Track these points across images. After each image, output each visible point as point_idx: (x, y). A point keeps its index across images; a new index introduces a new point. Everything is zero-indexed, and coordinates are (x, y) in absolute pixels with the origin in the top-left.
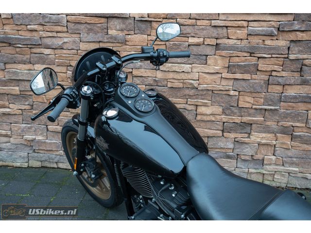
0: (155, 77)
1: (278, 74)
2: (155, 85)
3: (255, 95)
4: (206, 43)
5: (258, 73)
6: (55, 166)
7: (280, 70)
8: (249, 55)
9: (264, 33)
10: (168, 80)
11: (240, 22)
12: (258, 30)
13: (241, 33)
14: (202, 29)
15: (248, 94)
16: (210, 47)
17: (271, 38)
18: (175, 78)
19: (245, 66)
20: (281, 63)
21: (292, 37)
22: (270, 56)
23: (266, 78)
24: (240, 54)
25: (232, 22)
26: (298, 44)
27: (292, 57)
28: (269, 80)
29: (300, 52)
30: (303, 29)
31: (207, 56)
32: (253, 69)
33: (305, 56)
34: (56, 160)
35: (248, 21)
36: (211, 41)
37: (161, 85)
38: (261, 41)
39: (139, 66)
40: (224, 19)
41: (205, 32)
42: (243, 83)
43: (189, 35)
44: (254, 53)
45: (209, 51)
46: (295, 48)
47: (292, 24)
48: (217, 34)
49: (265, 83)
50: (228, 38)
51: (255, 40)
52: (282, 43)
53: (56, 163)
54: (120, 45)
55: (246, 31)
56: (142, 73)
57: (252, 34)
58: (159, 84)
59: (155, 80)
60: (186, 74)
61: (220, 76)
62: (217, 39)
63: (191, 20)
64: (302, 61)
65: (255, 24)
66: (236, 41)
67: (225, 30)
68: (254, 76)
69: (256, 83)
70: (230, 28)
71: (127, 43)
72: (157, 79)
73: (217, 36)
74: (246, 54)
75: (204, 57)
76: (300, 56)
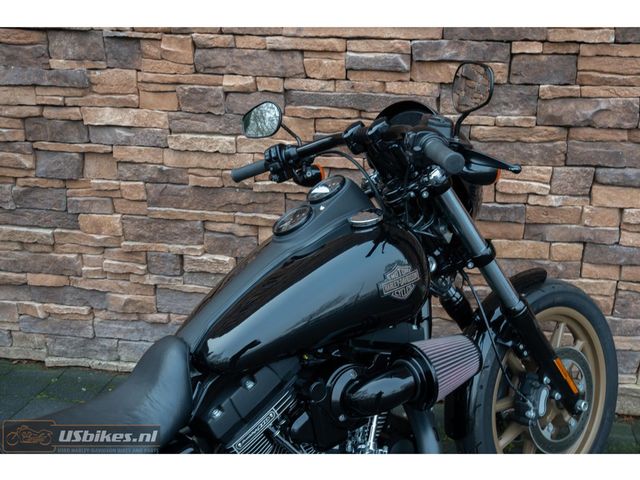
0: (162, 164)
2: (164, 181)
4: (261, 89)
8: (356, 114)
9: (379, 66)
10: (190, 171)
11: (326, 41)
12: (368, 60)
13: (333, 65)
14: (250, 56)
16: (273, 97)
17: (398, 77)
24: (334, 112)
25: (311, 41)
30: (461, 58)
35: (347, 39)
36: (270, 83)
37: (175, 181)
38: (377, 84)
39: (123, 139)
40: (292, 33)
41: (254, 62)
43: (224, 71)
44: (364, 111)
47: (437, 47)
48: (282, 67)
50: (307, 77)
51: (364, 82)
52: (422, 88)
54: (79, 92)
55: (342, 62)
56: (132, 154)
57: (355, 67)
58: (172, 179)
59: (161, 170)
62: (284, 78)
63: (222, 37)
65: (360, 45)
66: (323, 84)
67: (298, 58)
70: (309, 55)
71: (95, 88)
72: (165, 168)
73: (282, 72)
74: (348, 114)
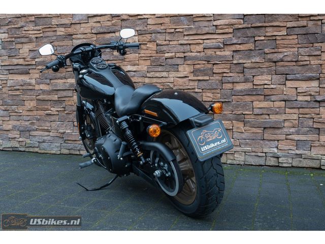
1: (228, 75)
3: (213, 91)
4: (177, 56)
5: (214, 75)
6: (78, 153)
7: (228, 72)
8: (206, 62)
11: (197, 41)
12: (210, 45)
13: (199, 48)
14: (174, 47)
15: (209, 91)
16: (180, 59)
17: (220, 50)
18: (157, 82)
19: (204, 70)
20: (229, 67)
21: (234, 48)
22: (221, 62)
23: (220, 78)
24: (200, 62)
25: (193, 41)
26: (239, 53)
27: (235, 62)
28: (222, 80)
29: (240, 58)
30: (239, 42)
31: (178, 65)
32: (210, 72)
33: (244, 61)
34: (78, 148)
35: (203, 40)
36: (180, 55)
38: (213, 52)
40: (187, 39)
41: (175, 49)
42: (204, 83)
43: (165, 52)
44: (210, 61)
45: (179, 61)
46: (237, 56)
47: (232, 40)
49: (219, 82)
50: (191, 52)
51: (209, 52)
52: (227, 53)
53: (79, 150)
55: (202, 46)
57: (207, 48)
60: (165, 79)
61: (188, 78)
62: (184, 53)
63: (166, 42)
64: (243, 65)
65: (208, 41)
66: (196, 53)
67: (188, 46)
68: (211, 78)
69: (212, 82)
70: (192, 45)
73: (183, 51)
74: (204, 62)
75: (177, 66)
76: (241, 61)
